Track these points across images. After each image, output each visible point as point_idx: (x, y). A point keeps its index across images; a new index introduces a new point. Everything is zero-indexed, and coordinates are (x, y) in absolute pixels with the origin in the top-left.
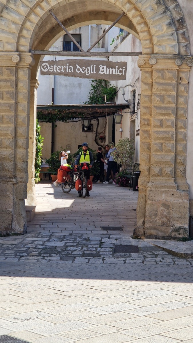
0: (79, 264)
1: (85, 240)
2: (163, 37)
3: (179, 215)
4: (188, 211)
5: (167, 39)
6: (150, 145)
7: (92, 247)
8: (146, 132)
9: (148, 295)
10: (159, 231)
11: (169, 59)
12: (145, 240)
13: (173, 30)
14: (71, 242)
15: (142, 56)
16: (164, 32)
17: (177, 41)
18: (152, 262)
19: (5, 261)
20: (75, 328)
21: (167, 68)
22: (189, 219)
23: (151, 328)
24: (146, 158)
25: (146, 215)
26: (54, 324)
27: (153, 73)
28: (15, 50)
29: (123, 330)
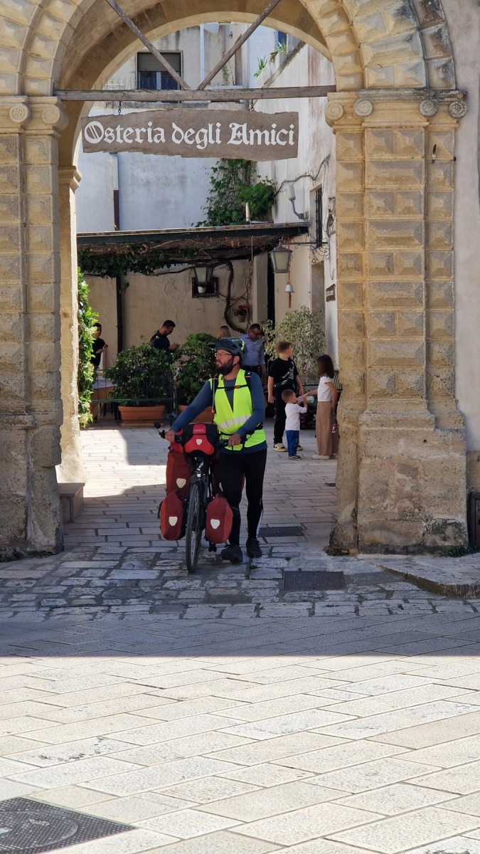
0: (197, 622)
1: (210, 561)
2: (387, 45)
3: (442, 492)
4: (463, 481)
5: (396, 51)
6: (364, 319)
7: (227, 580)
8: (351, 286)
9: (373, 689)
10: (394, 533)
11: (404, 101)
12: (361, 556)
13: (411, 26)
14: (174, 568)
15: (337, 95)
16: (388, 33)
17: (421, 55)
18: (379, 610)
19: (13, 620)
20: (193, 775)
21: (398, 124)
22: (467, 502)
23: (383, 767)
24: (354, 351)
25: (361, 494)
26: (142, 767)
27: (366, 139)
28: (17, 90)
29: (313, 775)
